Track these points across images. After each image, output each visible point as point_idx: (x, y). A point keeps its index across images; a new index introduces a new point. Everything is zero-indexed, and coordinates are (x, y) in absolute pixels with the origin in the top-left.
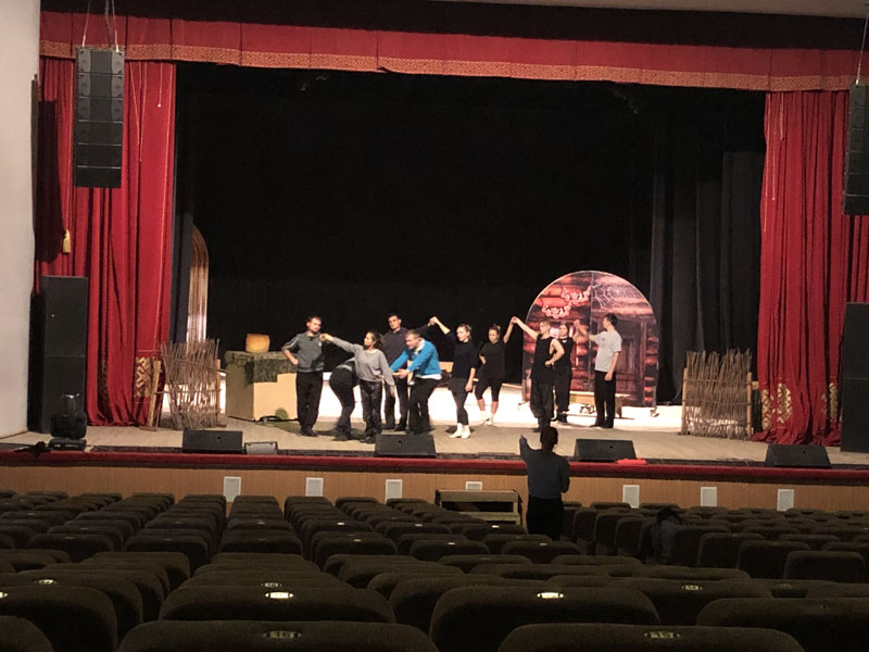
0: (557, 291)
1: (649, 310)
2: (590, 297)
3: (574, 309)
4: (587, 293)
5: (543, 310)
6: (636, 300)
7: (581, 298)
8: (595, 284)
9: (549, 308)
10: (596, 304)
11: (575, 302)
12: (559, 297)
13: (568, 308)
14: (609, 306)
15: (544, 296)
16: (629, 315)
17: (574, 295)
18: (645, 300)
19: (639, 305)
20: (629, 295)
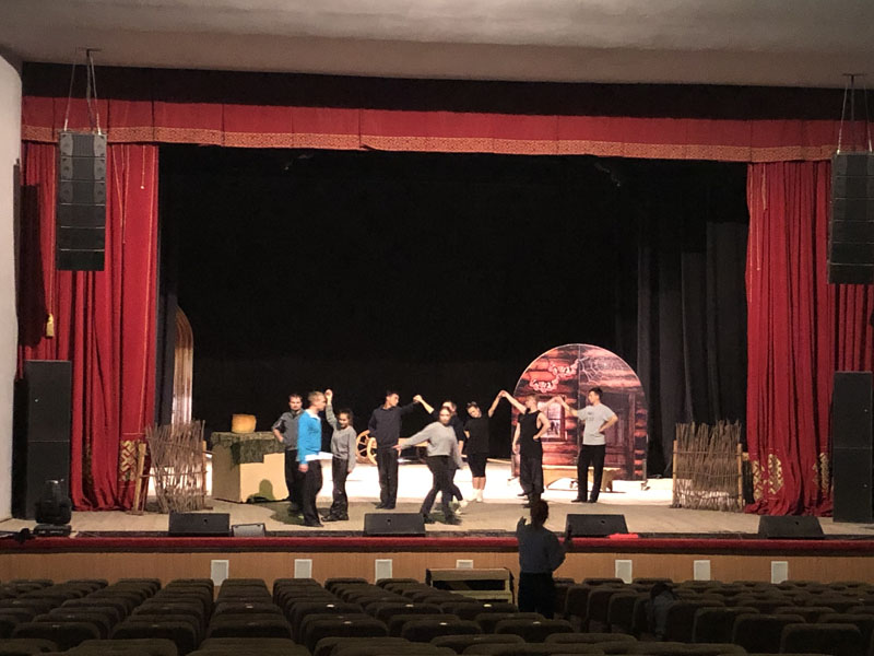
0: (544, 365)
1: (637, 383)
2: (577, 370)
3: (562, 382)
4: (574, 366)
5: (531, 385)
6: (623, 373)
7: (568, 371)
8: (582, 357)
9: (537, 382)
10: (584, 377)
11: (563, 376)
12: (547, 370)
13: (555, 382)
14: (597, 378)
15: (530, 370)
16: (617, 388)
17: (562, 369)
18: (633, 373)
19: (628, 377)
20: (615, 367)
